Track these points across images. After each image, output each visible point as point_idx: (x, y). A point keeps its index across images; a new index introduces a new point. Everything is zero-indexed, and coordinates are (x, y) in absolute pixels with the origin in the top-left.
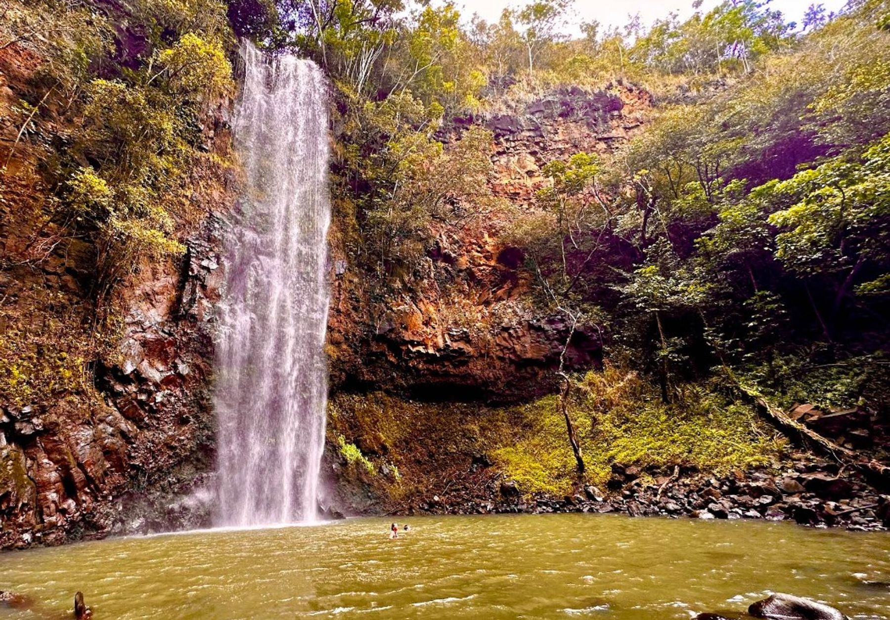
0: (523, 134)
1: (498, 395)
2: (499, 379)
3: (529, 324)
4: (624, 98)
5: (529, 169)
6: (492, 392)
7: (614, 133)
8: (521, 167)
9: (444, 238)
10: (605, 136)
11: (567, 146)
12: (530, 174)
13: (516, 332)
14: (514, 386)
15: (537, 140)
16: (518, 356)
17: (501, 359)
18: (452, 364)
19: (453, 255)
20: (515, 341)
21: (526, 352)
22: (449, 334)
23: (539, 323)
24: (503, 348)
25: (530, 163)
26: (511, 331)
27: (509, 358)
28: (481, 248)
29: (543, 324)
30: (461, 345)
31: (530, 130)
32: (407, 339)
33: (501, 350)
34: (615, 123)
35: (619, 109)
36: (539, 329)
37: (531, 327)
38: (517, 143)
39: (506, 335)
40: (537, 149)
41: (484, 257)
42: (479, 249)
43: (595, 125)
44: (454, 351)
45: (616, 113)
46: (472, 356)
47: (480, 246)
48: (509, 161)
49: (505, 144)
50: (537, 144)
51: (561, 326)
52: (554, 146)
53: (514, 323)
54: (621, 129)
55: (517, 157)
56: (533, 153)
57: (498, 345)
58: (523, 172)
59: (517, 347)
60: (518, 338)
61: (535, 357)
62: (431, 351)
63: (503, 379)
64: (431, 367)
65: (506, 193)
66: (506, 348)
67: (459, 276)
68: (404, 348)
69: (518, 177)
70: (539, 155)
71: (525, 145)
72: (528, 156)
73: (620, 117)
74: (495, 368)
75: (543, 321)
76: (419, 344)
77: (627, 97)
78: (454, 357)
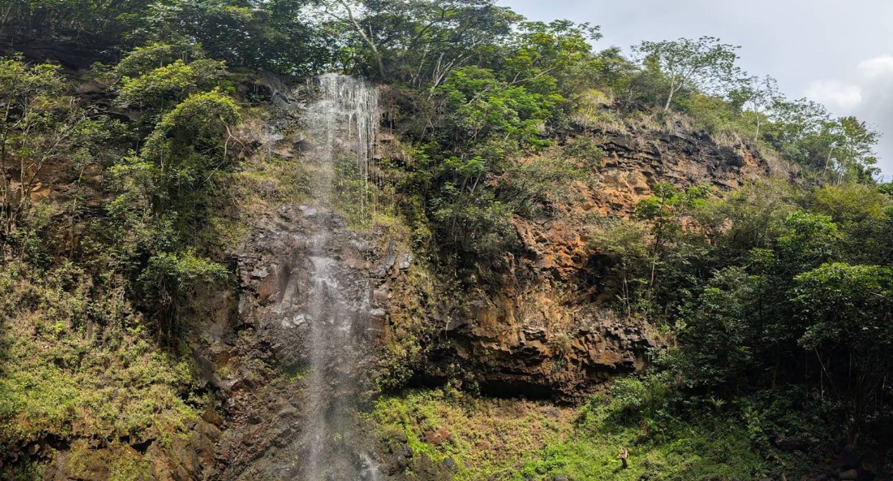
0: (641, 154)
1: (567, 396)
2: (570, 380)
3: (607, 331)
4: (747, 160)
5: (638, 185)
6: (562, 393)
7: (728, 183)
8: (630, 182)
9: (530, 234)
10: (721, 182)
11: (683, 178)
12: (639, 191)
13: (593, 337)
14: (582, 388)
15: (655, 163)
16: (591, 361)
17: (574, 361)
18: (525, 362)
19: (539, 253)
20: (591, 346)
21: (599, 357)
22: (524, 332)
23: (617, 332)
24: (578, 352)
25: (642, 182)
26: (589, 336)
27: (583, 362)
28: (571, 250)
29: (620, 333)
30: (537, 344)
31: (648, 153)
32: (478, 334)
33: (576, 353)
34: (732, 175)
35: (740, 166)
36: (616, 337)
37: (608, 334)
38: (631, 161)
39: (583, 339)
40: (652, 171)
41: (572, 259)
42: (568, 251)
43: (715, 170)
44: (528, 350)
45: (736, 168)
46: (546, 357)
47: (569, 248)
48: (618, 174)
49: (617, 159)
50: (654, 167)
51: (636, 338)
52: (670, 174)
53: (592, 328)
54: (736, 182)
55: (628, 173)
56: (646, 174)
57: (573, 347)
58: (631, 187)
59: (592, 352)
60: (594, 343)
61: (606, 364)
62: (504, 348)
63: (574, 381)
64: (503, 364)
65: (608, 202)
66: (581, 351)
67: (542, 274)
68: (475, 344)
69: (626, 190)
70: (653, 177)
71: (640, 164)
72: (640, 174)
73: (738, 172)
74: (567, 369)
75: (621, 330)
76: (492, 340)
77: (750, 160)
78: (528, 356)
